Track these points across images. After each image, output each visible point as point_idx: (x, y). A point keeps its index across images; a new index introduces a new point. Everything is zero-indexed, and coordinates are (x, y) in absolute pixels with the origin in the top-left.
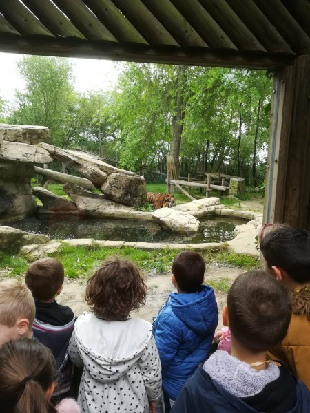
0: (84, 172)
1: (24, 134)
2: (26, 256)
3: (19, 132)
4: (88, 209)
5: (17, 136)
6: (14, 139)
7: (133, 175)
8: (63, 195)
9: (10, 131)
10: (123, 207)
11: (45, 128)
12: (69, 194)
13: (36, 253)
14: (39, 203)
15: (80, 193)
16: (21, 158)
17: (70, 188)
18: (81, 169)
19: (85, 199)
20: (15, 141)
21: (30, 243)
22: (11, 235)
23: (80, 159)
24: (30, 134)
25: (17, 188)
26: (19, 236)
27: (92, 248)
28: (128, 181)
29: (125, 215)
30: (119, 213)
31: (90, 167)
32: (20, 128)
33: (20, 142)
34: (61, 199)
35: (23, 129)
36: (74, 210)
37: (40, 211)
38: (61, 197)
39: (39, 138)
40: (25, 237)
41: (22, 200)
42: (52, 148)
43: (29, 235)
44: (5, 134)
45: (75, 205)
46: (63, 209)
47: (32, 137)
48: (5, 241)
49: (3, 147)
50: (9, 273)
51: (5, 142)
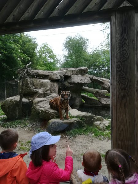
0: (106, 86)
1: (79, 71)
2: (98, 127)
3: (77, 70)
4: (107, 103)
5: (77, 72)
9: (74, 70)
13: (101, 126)
15: (102, 96)
16: (79, 81)
18: (104, 85)
19: (105, 99)
20: (76, 75)
23: (103, 80)
24: (81, 71)
31: (108, 84)
33: (78, 75)
35: (79, 69)
36: (99, 104)
37: (84, 105)
38: (93, 98)
42: (91, 76)
44: (73, 72)
45: (101, 102)
47: (82, 73)
48: (87, 119)
49: (72, 77)
50: (93, 135)
51: (72, 75)
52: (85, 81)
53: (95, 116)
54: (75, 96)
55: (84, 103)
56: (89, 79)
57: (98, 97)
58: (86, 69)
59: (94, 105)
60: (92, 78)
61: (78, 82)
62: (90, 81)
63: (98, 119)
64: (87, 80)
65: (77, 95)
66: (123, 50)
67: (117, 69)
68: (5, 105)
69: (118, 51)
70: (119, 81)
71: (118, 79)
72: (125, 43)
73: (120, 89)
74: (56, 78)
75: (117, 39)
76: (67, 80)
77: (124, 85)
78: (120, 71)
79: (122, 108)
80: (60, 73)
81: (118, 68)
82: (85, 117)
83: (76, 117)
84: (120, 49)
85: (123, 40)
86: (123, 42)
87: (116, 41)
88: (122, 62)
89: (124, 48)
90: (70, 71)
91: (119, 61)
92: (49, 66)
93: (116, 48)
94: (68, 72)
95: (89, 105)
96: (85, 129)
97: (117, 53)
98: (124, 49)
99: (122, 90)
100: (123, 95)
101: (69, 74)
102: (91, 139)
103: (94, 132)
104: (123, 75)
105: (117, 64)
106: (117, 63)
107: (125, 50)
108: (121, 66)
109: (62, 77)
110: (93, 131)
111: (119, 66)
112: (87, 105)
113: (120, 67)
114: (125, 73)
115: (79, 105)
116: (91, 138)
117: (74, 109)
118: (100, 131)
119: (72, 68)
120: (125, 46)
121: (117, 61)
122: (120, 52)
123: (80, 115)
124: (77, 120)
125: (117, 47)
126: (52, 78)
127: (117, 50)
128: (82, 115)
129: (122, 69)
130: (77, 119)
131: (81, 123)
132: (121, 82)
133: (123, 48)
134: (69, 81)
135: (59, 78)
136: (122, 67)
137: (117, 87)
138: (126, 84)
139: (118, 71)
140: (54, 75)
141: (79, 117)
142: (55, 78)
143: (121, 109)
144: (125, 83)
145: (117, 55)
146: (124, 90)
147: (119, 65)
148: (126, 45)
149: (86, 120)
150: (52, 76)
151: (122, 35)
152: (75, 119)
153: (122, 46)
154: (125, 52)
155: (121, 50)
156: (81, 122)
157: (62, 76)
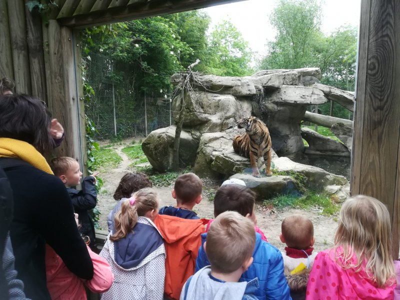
1: (299, 77)
2: (333, 196)
3: (295, 75)
5: (293, 80)
6: (291, 83)
9: (288, 75)
11: (317, 69)
13: (342, 194)
16: (299, 100)
20: (292, 85)
21: (332, 183)
22: (317, 174)
24: (303, 76)
25: (290, 129)
26: (322, 176)
32: (296, 71)
33: (296, 85)
35: (298, 72)
37: (307, 152)
40: (328, 177)
41: (294, 140)
42: (326, 88)
43: (331, 176)
44: (284, 78)
45: (345, 146)
46: (331, 151)
47: (306, 80)
48: (311, 179)
49: (283, 91)
50: (321, 211)
51: (284, 86)
52: (313, 98)
53: (329, 175)
54: (288, 133)
55: (306, 148)
56: (322, 94)
57: (341, 136)
58: (316, 71)
59: (330, 153)
60: (330, 92)
61: (295, 101)
62: (325, 100)
63: (334, 180)
64: (316, 97)
65: (293, 130)
66: (383, 36)
67: (369, 72)
68: (149, 144)
69: (373, 37)
70: (372, 93)
71: (369, 91)
72: (388, 23)
73: (372, 109)
74: (248, 92)
75: (372, 14)
76: (271, 97)
77: (381, 100)
78: (374, 75)
79: (373, 142)
80: (256, 81)
81: (372, 70)
82: (308, 174)
83: (287, 173)
84: (376, 34)
85: (384, 16)
86: (383, 20)
87: (370, 19)
88: (379, 59)
89: (384, 31)
90: (279, 76)
91: (373, 57)
92: (233, 66)
93: (369, 32)
94: (273, 80)
96: (304, 197)
97: (371, 41)
98: (385, 33)
99: (375, 110)
100: (376, 120)
101: (276, 83)
102: (315, 219)
103: (325, 206)
104: (379, 82)
105: (369, 62)
106: (370, 59)
107: (387, 35)
108: (377, 65)
109: (260, 90)
110: (322, 204)
111: (372, 67)
112: (313, 152)
113: (374, 68)
114: (384, 80)
115: (294, 152)
116: (316, 217)
117: (282, 158)
118: (337, 205)
119: (284, 70)
120: (387, 27)
121: (370, 56)
122: (376, 40)
123: (296, 170)
124: (288, 179)
125: (371, 29)
126: (238, 91)
127: (371, 36)
128: (298, 170)
129: (378, 71)
130: (288, 177)
131: (296, 185)
132: (374, 96)
133: (382, 32)
134: (275, 98)
135: (254, 91)
136: (378, 68)
137: (367, 104)
138: (385, 99)
139: (370, 75)
140: (242, 85)
141: (293, 174)
142: (245, 91)
143: (371, 145)
144: (382, 98)
145: (370, 45)
146: (379, 111)
147: (373, 63)
148: (389, 26)
149: (309, 180)
150: (240, 88)
151: (382, 6)
152: (285, 177)
153: (383, 27)
154: (386, 39)
155: (380, 34)
156: (298, 184)
157: (261, 87)
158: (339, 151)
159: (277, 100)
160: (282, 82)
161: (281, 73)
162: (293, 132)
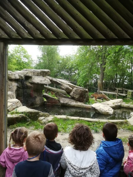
0: (63, 87)
1: (41, 73)
2: (40, 121)
4: (64, 103)
5: (38, 74)
7: (83, 89)
8: (54, 97)
9: (36, 72)
10: (79, 102)
11: (48, 70)
12: (57, 97)
13: (44, 120)
14: (45, 100)
15: (61, 96)
16: (39, 82)
17: (57, 94)
18: (62, 86)
19: (63, 99)
20: (37, 76)
21: (42, 116)
22: (35, 113)
23: (62, 82)
24: (43, 73)
25: (37, 94)
26: (38, 113)
27: (66, 119)
28: (81, 91)
29: (80, 106)
30: (77, 105)
31: (65, 85)
32: (39, 70)
33: (39, 76)
34: (53, 99)
35: (40, 71)
36: (59, 103)
37: (45, 103)
38: (54, 98)
39: (46, 74)
40: (40, 114)
41: (39, 99)
42: (51, 78)
43: (41, 113)
45: (59, 101)
46: (54, 103)
47: (44, 74)
48: (33, 115)
49: (33, 78)
50: (34, 128)
51: (33, 76)
54: (36, 95)
56: (49, 80)
58: (48, 71)
59: (54, 104)
60: (52, 80)
61: (38, 83)
62: (50, 83)
64: (46, 81)
65: (38, 94)
74: (15, 78)
76: (28, 80)
82: (31, 113)
83: (22, 113)
90: (31, 72)
94: (29, 73)
95: (50, 104)
101: (30, 75)
109: (22, 77)
110: (35, 125)
115: (39, 103)
118: (41, 125)
119: (34, 70)
123: (26, 112)
126: (10, 77)
130: (22, 115)
134: (30, 81)
135: (18, 77)
140: (12, 75)
141: (25, 113)
142: (13, 77)
152: (20, 115)
156: (26, 117)
158: (57, 103)
159: (31, 82)
160: (33, 74)
161: (32, 71)
162: (39, 95)
